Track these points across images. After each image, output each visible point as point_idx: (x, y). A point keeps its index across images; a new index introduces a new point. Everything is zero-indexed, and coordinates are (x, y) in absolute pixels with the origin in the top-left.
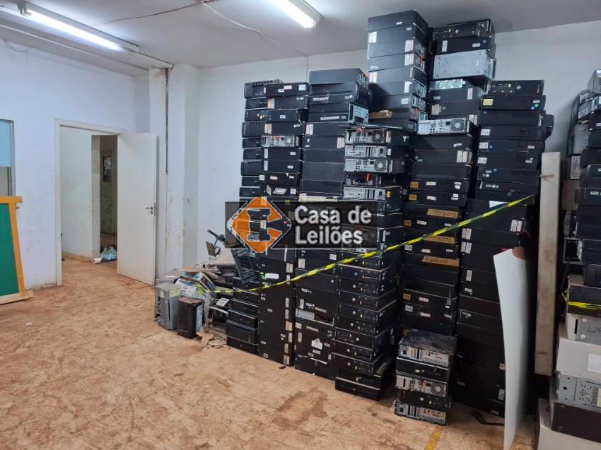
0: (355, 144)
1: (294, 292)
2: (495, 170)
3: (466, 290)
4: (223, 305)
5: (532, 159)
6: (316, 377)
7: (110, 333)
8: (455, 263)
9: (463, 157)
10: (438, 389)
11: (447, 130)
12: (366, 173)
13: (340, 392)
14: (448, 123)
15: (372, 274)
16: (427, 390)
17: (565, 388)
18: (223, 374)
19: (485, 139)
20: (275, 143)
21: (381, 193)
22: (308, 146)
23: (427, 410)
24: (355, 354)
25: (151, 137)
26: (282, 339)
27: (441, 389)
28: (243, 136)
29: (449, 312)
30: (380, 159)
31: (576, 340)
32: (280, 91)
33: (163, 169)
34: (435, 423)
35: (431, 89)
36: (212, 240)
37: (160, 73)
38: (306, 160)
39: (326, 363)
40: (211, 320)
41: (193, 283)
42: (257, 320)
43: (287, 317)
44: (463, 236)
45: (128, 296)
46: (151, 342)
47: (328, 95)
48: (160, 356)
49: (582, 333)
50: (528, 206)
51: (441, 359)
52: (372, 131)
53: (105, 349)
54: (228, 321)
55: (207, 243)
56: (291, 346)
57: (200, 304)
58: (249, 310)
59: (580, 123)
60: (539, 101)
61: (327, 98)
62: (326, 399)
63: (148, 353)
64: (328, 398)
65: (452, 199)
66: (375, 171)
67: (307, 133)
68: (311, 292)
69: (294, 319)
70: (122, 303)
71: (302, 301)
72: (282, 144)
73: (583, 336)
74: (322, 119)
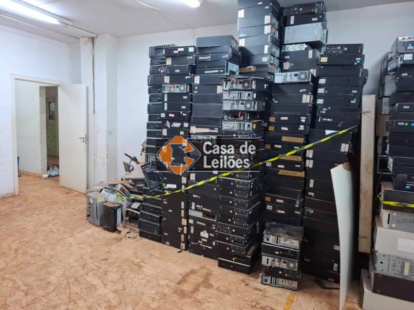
0: (230, 90)
1: (187, 197)
2: (329, 108)
3: (310, 193)
4: (136, 208)
5: (355, 100)
6: (204, 257)
7: (54, 230)
8: (302, 174)
9: (307, 99)
10: (292, 265)
11: (295, 79)
12: (238, 111)
13: (221, 269)
14: (296, 75)
15: (243, 184)
16: (284, 266)
17: (382, 263)
18: (137, 258)
19: (322, 86)
20: (172, 90)
21: (249, 126)
22: (196, 92)
23: (284, 280)
24: (232, 241)
25: (83, 87)
26: (180, 231)
27: (293, 265)
28: (149, 85)
29: (298, 209)
30: (248, 101)
31: (389, 229)
32: (175, 52)
33: (91, 110)
34: (290, 289)
35: (283, 51)
36: (128, 160)
37: (88, 41)
38: (195, 102)
39: (211, 248)
40: (127, 218)
41: (114, 192)
42: (161, 218)
43: (183, 215)
44: (307, 156)
45: (67, 202)
46: (84, 235)
47: (210, 54)
48: (91, 246)
49: (392, 223)
50: (353, 134)
51: (294, 244)
52: (242, 80)
53: (50, 242)
54: (140, 219)
55: (124, 163)
56: (186, 236)
57: (119, 207)
58: (155, 211)
59: (389, 74)
60: (360, 59)
61: (209, 57)
62: (212, 274)
63: (81, 243)
64: (213, 273)
65: (300, 129)
66: (244, 109)
67: (195, 82)
68: (200, 197)
69: (187, 217)
70: (63, 207)
71: (193, 204)
72: (177, 91)
73: (394, 225)
74: (206, 72)
